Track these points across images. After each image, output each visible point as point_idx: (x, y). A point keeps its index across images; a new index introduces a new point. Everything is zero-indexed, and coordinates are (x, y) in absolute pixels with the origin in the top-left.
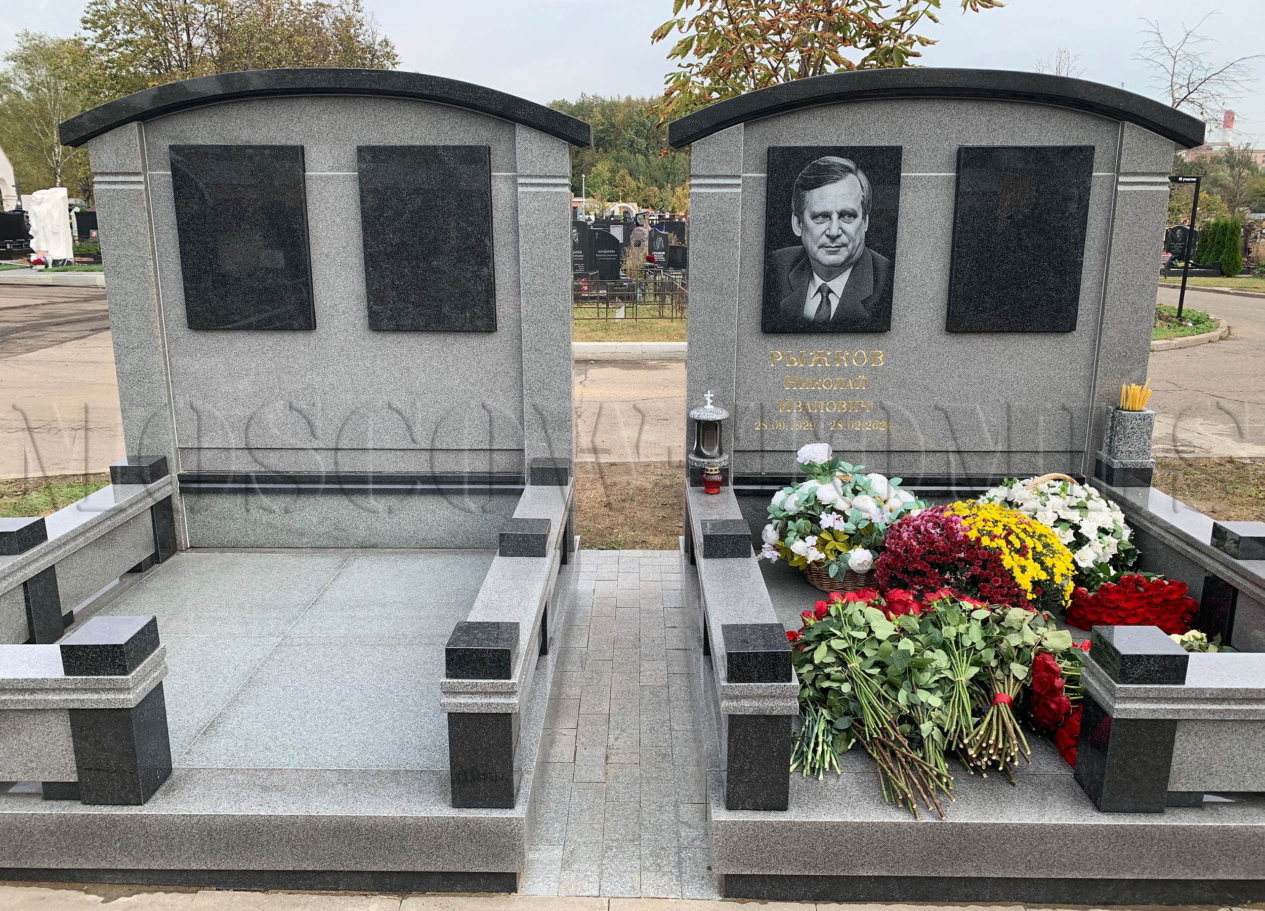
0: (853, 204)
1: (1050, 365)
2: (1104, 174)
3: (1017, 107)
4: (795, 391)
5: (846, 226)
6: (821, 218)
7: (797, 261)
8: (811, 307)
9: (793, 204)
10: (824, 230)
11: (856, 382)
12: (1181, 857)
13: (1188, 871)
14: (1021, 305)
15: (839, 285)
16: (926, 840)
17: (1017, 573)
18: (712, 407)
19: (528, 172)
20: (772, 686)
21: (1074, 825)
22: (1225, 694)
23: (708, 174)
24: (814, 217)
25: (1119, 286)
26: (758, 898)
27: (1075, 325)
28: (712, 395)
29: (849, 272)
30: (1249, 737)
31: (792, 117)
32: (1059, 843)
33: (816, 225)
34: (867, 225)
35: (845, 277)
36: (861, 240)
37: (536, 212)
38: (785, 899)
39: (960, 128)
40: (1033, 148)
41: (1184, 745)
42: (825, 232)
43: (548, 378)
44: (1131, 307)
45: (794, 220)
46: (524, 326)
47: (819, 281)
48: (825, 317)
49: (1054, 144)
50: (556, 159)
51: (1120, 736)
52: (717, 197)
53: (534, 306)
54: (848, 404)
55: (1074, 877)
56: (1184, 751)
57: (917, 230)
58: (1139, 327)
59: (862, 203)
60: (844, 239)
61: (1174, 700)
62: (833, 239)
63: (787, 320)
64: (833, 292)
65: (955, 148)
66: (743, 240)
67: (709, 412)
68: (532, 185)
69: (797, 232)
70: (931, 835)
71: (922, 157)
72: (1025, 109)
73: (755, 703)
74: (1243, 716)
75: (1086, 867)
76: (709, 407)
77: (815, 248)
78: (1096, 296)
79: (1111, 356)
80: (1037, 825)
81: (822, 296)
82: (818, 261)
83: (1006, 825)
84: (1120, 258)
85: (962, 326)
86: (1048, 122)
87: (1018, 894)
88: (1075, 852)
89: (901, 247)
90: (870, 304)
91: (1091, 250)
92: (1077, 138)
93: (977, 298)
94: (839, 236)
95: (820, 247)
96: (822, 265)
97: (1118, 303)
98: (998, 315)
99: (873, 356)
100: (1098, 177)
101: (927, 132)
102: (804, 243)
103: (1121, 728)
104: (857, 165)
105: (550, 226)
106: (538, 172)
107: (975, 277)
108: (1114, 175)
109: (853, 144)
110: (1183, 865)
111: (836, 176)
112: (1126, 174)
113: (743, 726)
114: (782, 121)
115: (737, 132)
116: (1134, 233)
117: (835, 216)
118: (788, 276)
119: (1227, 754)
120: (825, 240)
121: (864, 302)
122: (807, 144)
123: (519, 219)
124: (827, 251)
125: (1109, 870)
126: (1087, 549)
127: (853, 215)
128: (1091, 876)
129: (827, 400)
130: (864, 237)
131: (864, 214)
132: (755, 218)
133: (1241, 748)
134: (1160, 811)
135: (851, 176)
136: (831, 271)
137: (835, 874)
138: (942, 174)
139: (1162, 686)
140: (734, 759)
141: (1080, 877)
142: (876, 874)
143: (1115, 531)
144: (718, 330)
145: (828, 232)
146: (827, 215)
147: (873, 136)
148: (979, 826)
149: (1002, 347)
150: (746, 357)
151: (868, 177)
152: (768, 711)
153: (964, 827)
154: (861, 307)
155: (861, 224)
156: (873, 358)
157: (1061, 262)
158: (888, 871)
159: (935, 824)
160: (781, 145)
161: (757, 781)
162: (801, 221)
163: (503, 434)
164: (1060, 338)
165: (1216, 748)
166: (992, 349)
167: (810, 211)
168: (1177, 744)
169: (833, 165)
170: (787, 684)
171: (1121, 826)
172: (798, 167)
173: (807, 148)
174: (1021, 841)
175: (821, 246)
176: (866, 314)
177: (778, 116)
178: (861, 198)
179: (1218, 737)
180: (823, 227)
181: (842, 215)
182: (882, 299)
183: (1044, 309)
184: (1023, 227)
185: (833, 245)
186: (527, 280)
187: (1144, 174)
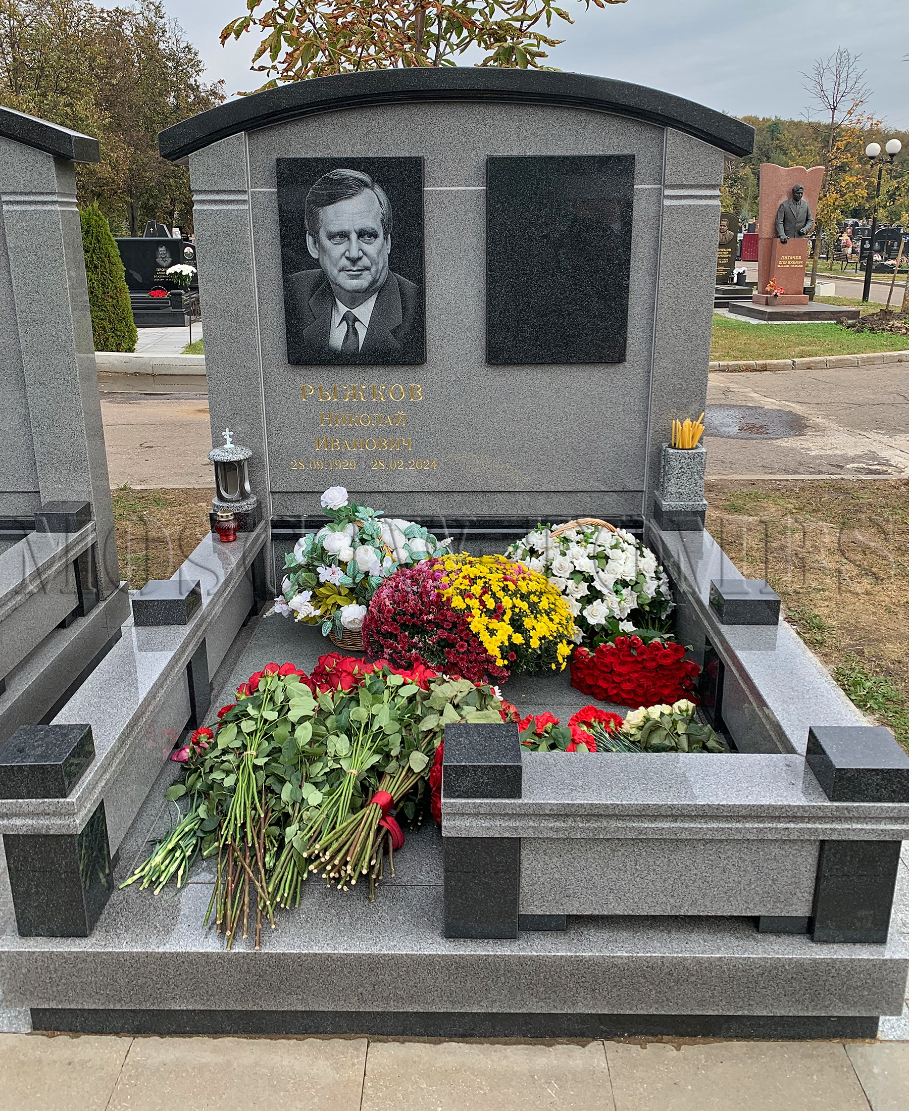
0: (372, 222)
1: (600, 399)
2: (650, 186)
3: (548, 111)
4: (331, 427)
5: (366, 247)
6: (338, 238)
7: (317, 286)
8: (338, 336)
9: (306, 222)
10: (343, 251)
11: (395, 419)
12: (533, 989)
13: (543, 1005)
14: (564, 334)
15: (365, 312)
16: (241, 971)
17: (484, 637)
18: (233, 446)
19: (11, 189)
20: (43, 803)
21: (406, 955)
22: (567, 809)
23: (210, 189)
24: (331, 236)
25: (670, 312)
26: (71, 1030)
27: (624, 355)
28: (232, 433)
29: (374, 298)
30: (607, 856)
31: (300, 124)
32: (392, 975)
33: (333, 246)
34: (389, 247)
35: (371, 303)
36: (385, 263)
37: (25, 233)
38: (101, 1032)
39: (488, 136)
40: (566, 158)
41: (533, 864)
42: (344, 254)
43: (56, 414)
44: (685, 335)
45: (309, 240)
46: (26, 358)
47: (343, 309)
48: (353, 348)
49: (591, 153)
50: (41, 174)
51: (454, 856)
52: (222, 215)
53: (33, 337)
54: (389, 442)
55: (415, 1010)
56: (534, 870)
57: (447, 252)
58: (694, 357)
59: (382, 221)
60: (365, 261)
61: (511, 816)
62: (354, 261)
63: (312, 350)
64: (359, 320)
65: (483, 158)
66: (258, 262)
67: (231, 452)
68: (18, 203)
69: (314, 254)
70: (245, 966)
71: (447, 169)
72: (557, 113)
73: (29, 822)
74: (591, 834)
75: (427, 1000)
76: (229, 446)
77: (336, 271)
78: (647, 323)
79: (665, 388)
80: (363, 955)
81: (348, 325)
82: (339, 286)
83: (329, 955)
84: (669, 281)
85: (501, 357)
86: (584, 128)
87: (363, 1025)
88: (411, 983)
89: (431, 271)
90: (401, 334)
91: (640, 271)
92: (618, 146)
93: (515, 327)
94: (360, 259)
95: (340, 271)
96: (345, 290)
97: (669, 330)
98: (539, 345)
99: (410, 390)
100: (642, 190)
101: (450, 141)
102: (322, 266)
103: (454, 847)
104: (373, 179)
105: (42, 248)
106: (21, 188)
107: (512, 303)
108: (661, 188)
109: (370, 155)
110: (536, 997)
111: (351, 192)
112: (672, 187)
113: (21, 847)
114: (290, 130)
115: (239, 142)
116: (684, 252)
117: (354, 236)
118: (308, 302)
119: (584, 874)
120: (344, 262)
121: (394, 332)
122: (319, 155)
123: (8, 241)
124: (348, 275)
125: (453, 1003)
126: (598, 604)
127: (374, 235)
128: (433, 1009)
129: (366, 438)
130: (387, 260)
131: (386, 234)
132: (268, 237)
133: (598, 868)
134: (513, 937)
135: (367, 190)
136: (356, 297)
137: (144, 1008)
138: (470, 188)
139: (493, 801)
140: (17, 881)
141: (422, 1011)
142: (190, 1007)
143: (637, 583)
144: (238, 362)
145: (347, 254)
146: (344, 235)
147: (392, 146)
148: (299, 956)
149: (548, 380)
150: (275, 391)
151: (386, 191)
152: (44, 830)
153: (282, 957)
154: (391, 337)
155: (383, 244)
156: (411, 392)
157: (605, 287)
158: (203, 1004)
159: (248, 954)
160: (291, 156)
161: (47, 905)
162: (316, 241)
163: (17, 475)
164: (611, 369)
165: (569, 867)
166: (537, 382)
167: (326, 230)
168: (525, 864)
169: (347, 178)
170: (62, 800)
171: (461, 956)
172: (307, 181)
173: (317, 160)
174: (349, 972)
175: (342, 270)
176: (398, 345)
177: (284, 123)
178: (381, 216)
179: (570, 856)
180: (342, 248)
181: (361, 234)
182: (413, 328)
183: (590, 338)
184: (561, 247)
185: (355, 269)
186: (23, 308)
187: (692, 187)
